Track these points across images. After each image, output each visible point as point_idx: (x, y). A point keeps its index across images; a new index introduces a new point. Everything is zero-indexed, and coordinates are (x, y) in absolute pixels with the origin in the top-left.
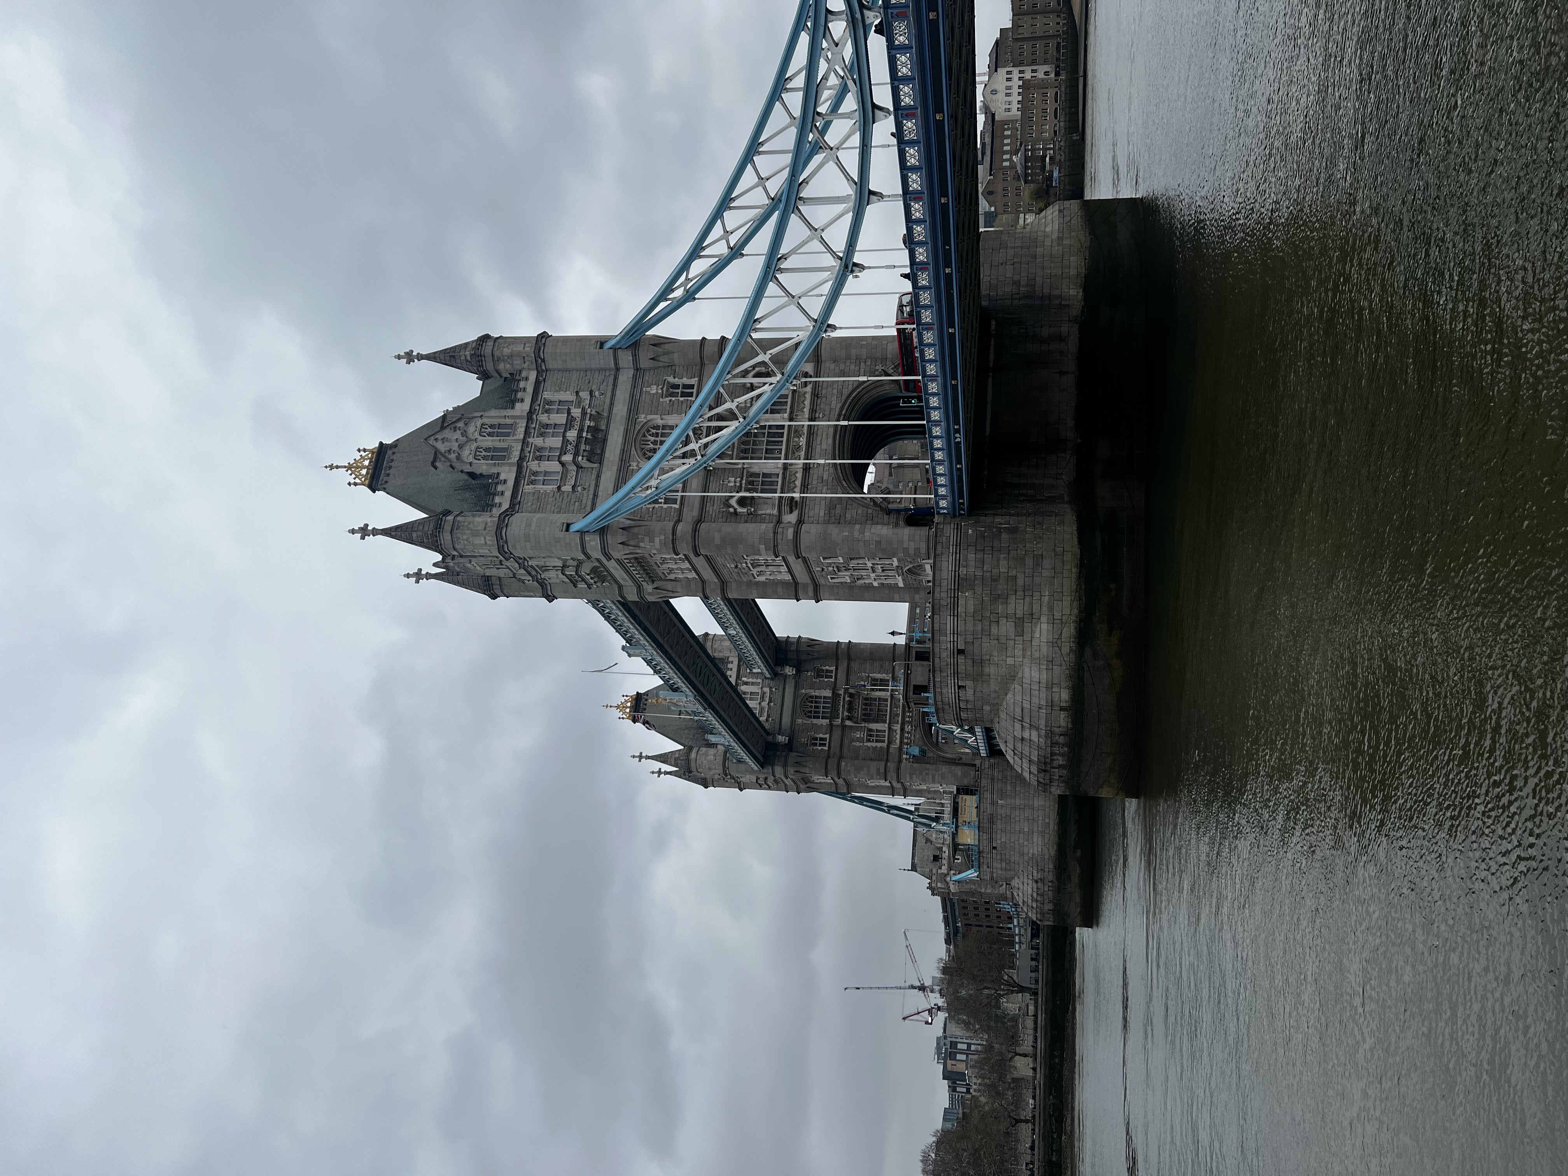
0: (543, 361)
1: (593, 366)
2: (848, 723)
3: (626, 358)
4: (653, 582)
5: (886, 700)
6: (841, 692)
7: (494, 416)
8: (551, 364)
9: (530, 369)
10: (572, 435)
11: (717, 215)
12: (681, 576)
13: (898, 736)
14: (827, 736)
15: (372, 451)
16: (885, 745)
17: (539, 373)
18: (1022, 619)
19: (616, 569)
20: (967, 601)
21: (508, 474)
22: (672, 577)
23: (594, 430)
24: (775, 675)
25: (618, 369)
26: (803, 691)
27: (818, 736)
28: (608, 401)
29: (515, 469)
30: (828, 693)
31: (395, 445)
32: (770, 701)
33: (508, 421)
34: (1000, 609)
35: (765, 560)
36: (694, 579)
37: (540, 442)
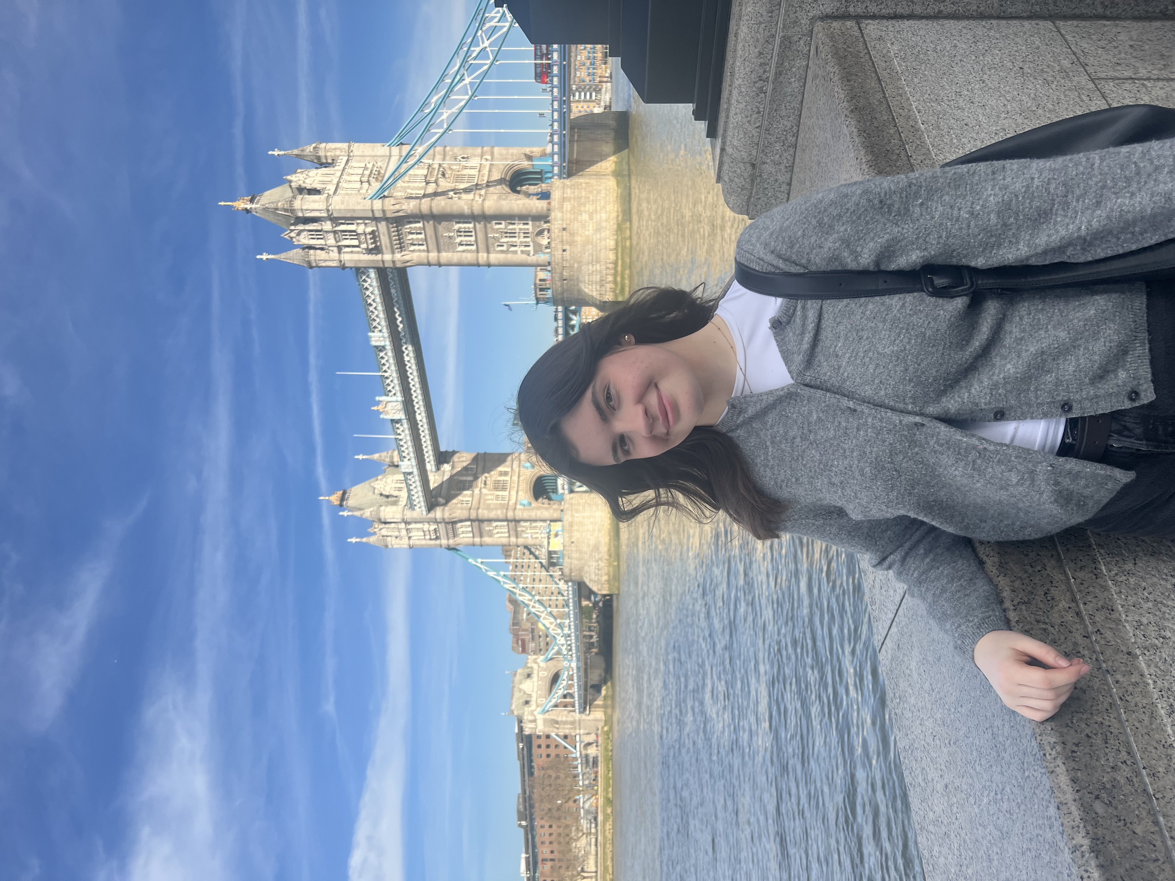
0: (352, 151)
2: (484, 491)
4: (401, 250)
8: (356, 153)
10: (367, 173)
12: (417, 248)
13: (514, 497)
14: (470, 499)
16: (506, 502)
17: (349, 156)
18: (592, 213)
19: (384, 235)
20: (567, 206)
21: (331, 188)
22: (412, 248)
24: (438, 469)
25: (390, 156)
28: (385, 166)
29: (334, 186)
34: (582, 209)
35: (465, 228)
36: (424, 251)
37: (348, 178)
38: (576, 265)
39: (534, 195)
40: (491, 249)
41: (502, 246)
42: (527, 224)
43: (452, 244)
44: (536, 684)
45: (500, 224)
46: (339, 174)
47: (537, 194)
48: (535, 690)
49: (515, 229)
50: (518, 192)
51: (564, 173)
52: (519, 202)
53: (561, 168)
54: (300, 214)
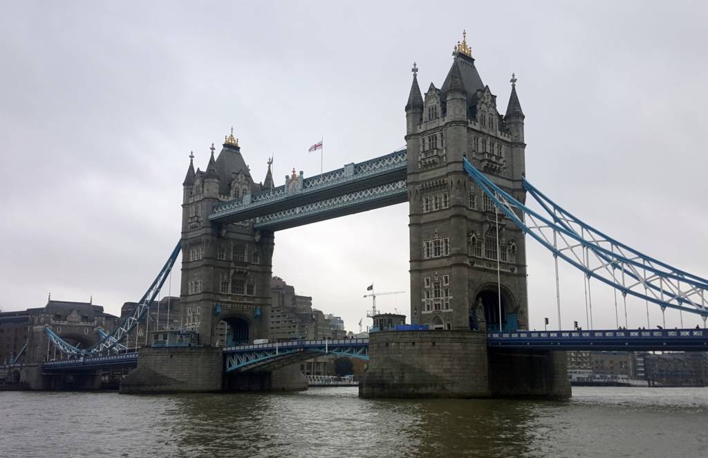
0: (516, 146)
1: (515, 170)
2: (232, 272)
3: (518, 185)
4: (421, 190)
5: (243, 293)
6: (248, 268)
7: (496, 121)
8: (515, 150)
9: (512, 139)
10: (494, 159)
11: (608, 239)
12: (424, 204)
13: (225, 300)
14: (224, 259)
15: (470, 55)
16: (220, 292)
17: (512, 143)
19: (435, 174)
20: (457, 346)
21: (477, 127)
22: (424, 200)
23: (494, 170)
24: (255, 230)
25: (513, 181)
26: (247, 246)
27: (224, 253)
28: (503, 176)
29: (479, 130)
30: (246, 260)
31: (474, 67)
32: (242, 226)
33: (494, 127)
34: (455, 362)
35: (442, 248)
36: (423, 210)
37: (488, 142)
38: (400, 355)
39: (474, 313)
40: (425, 274)
41: (428, 285)
42: (447, 308)
43: (429, 237)
44: (77, 324)
45: (446, 283)
46: (491, 133)
47: (476, 318)
48: (70, 324)
49: (442, 296)
50: (477, 299)
51: (492, 344)
52: (467, 299)
53: (497, 341)
54: (448, 98)
